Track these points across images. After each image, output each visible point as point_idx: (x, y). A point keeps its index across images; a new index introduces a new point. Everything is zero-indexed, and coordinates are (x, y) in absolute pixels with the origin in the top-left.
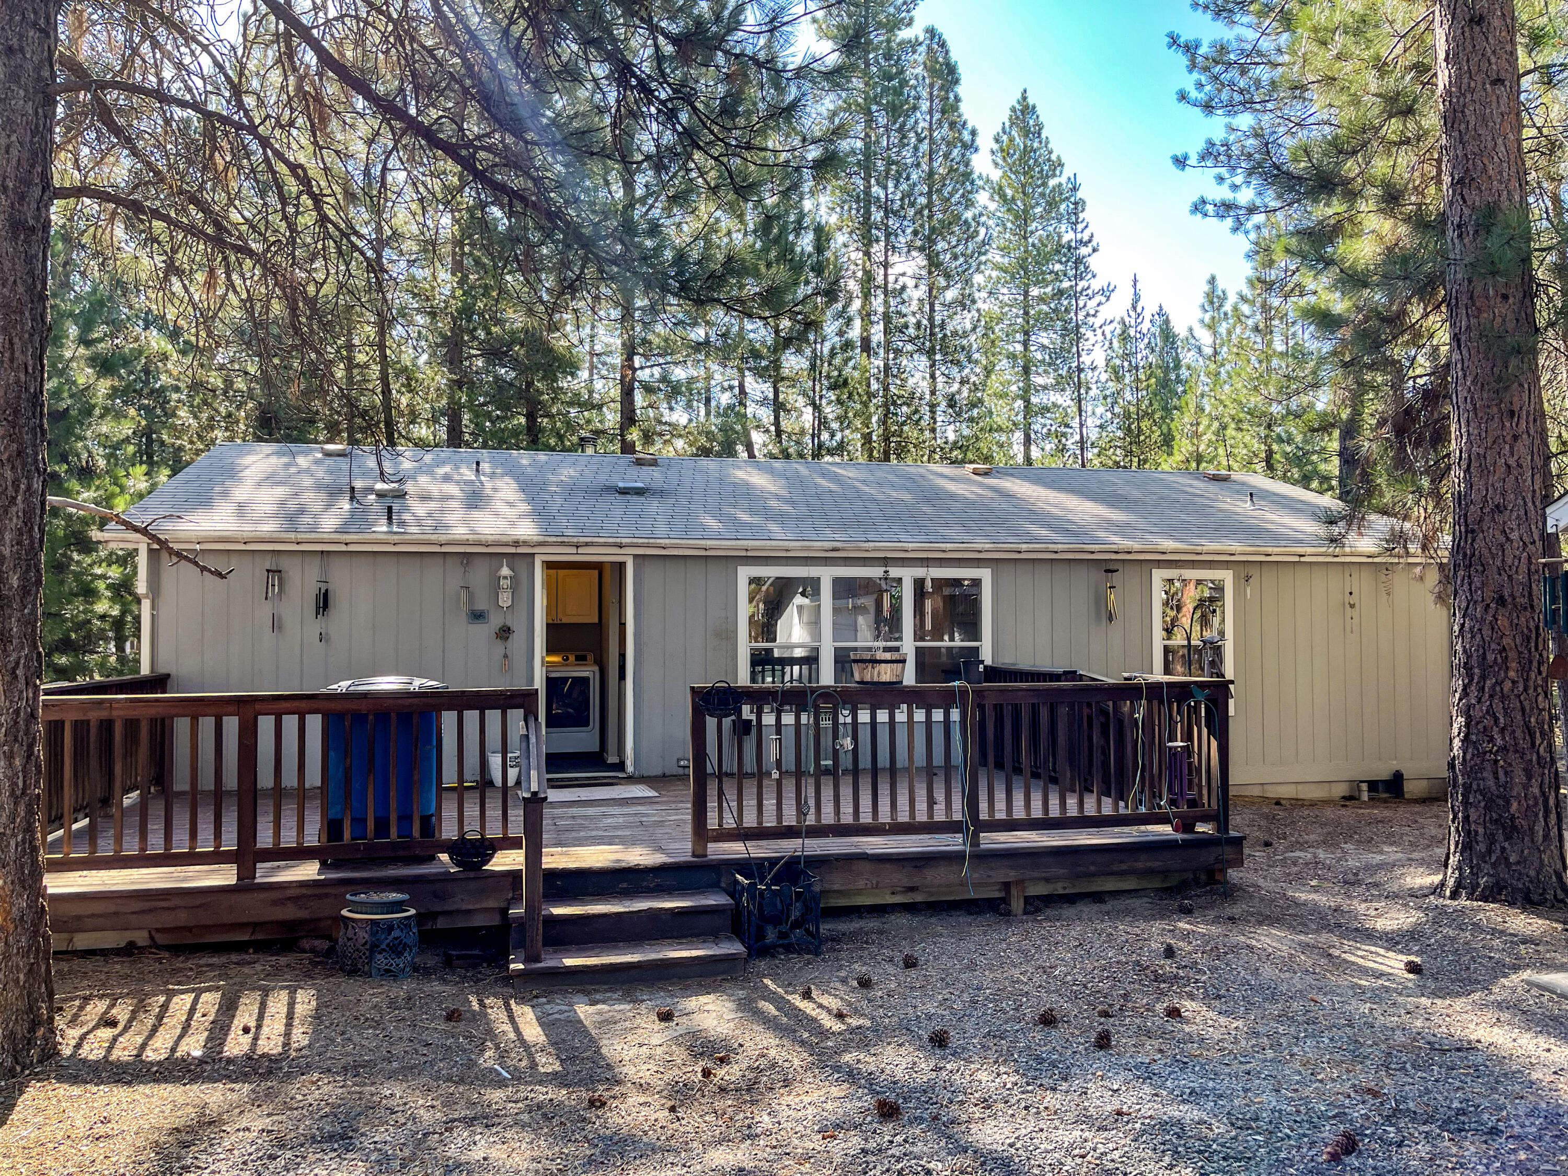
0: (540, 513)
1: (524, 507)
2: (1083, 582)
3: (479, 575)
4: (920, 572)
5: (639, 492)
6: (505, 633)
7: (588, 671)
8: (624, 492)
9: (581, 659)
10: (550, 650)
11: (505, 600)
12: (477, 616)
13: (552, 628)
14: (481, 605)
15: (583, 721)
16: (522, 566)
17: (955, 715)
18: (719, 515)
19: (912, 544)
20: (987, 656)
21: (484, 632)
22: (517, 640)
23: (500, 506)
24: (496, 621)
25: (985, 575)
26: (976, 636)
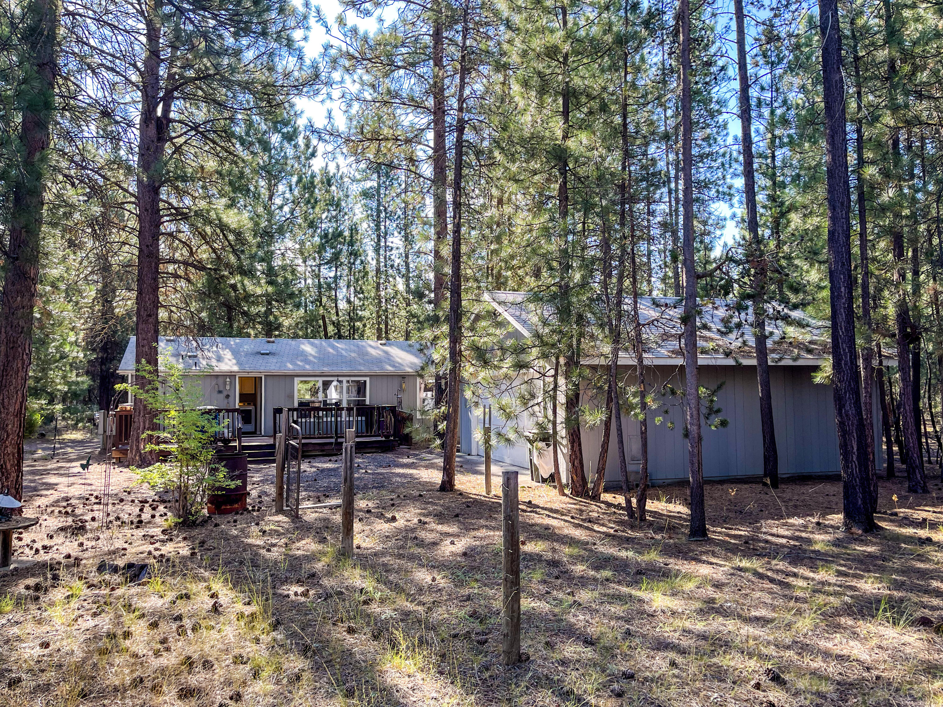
0: (239, 363)
1: (234, 361)
2: (396, 381)
3: (221, 380)
4: (348, 379)
5: (267, 354)
6: (228, 396)
7: (251, 408)
8: (263, 354)
9: (249, 404)
10: (240, 402)
11: (228, 387)
12: (220, 392)
13: (241, 395)
14: (221, 389)
15: (249, 422)
16: (233, 378)
17: (364, 418)
18: (292, 363)
19: (346, 371)
20: (368, 402)
21: (222, 396)
22: (231, 399)
23: (226, 360)
24: (225, 393)
25: (368, 379)
26: (365, 396)
